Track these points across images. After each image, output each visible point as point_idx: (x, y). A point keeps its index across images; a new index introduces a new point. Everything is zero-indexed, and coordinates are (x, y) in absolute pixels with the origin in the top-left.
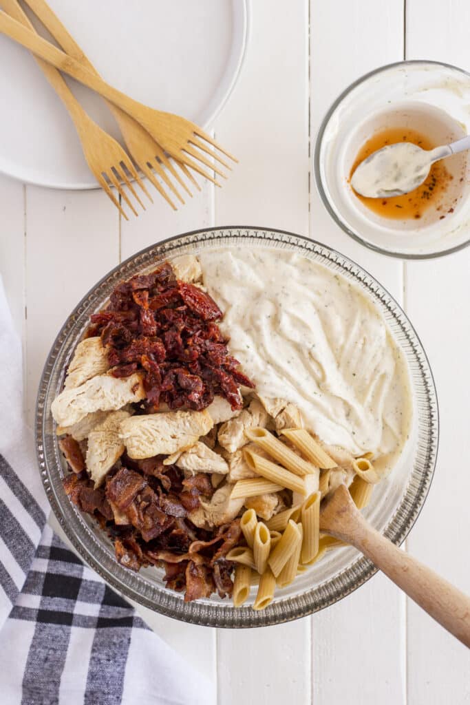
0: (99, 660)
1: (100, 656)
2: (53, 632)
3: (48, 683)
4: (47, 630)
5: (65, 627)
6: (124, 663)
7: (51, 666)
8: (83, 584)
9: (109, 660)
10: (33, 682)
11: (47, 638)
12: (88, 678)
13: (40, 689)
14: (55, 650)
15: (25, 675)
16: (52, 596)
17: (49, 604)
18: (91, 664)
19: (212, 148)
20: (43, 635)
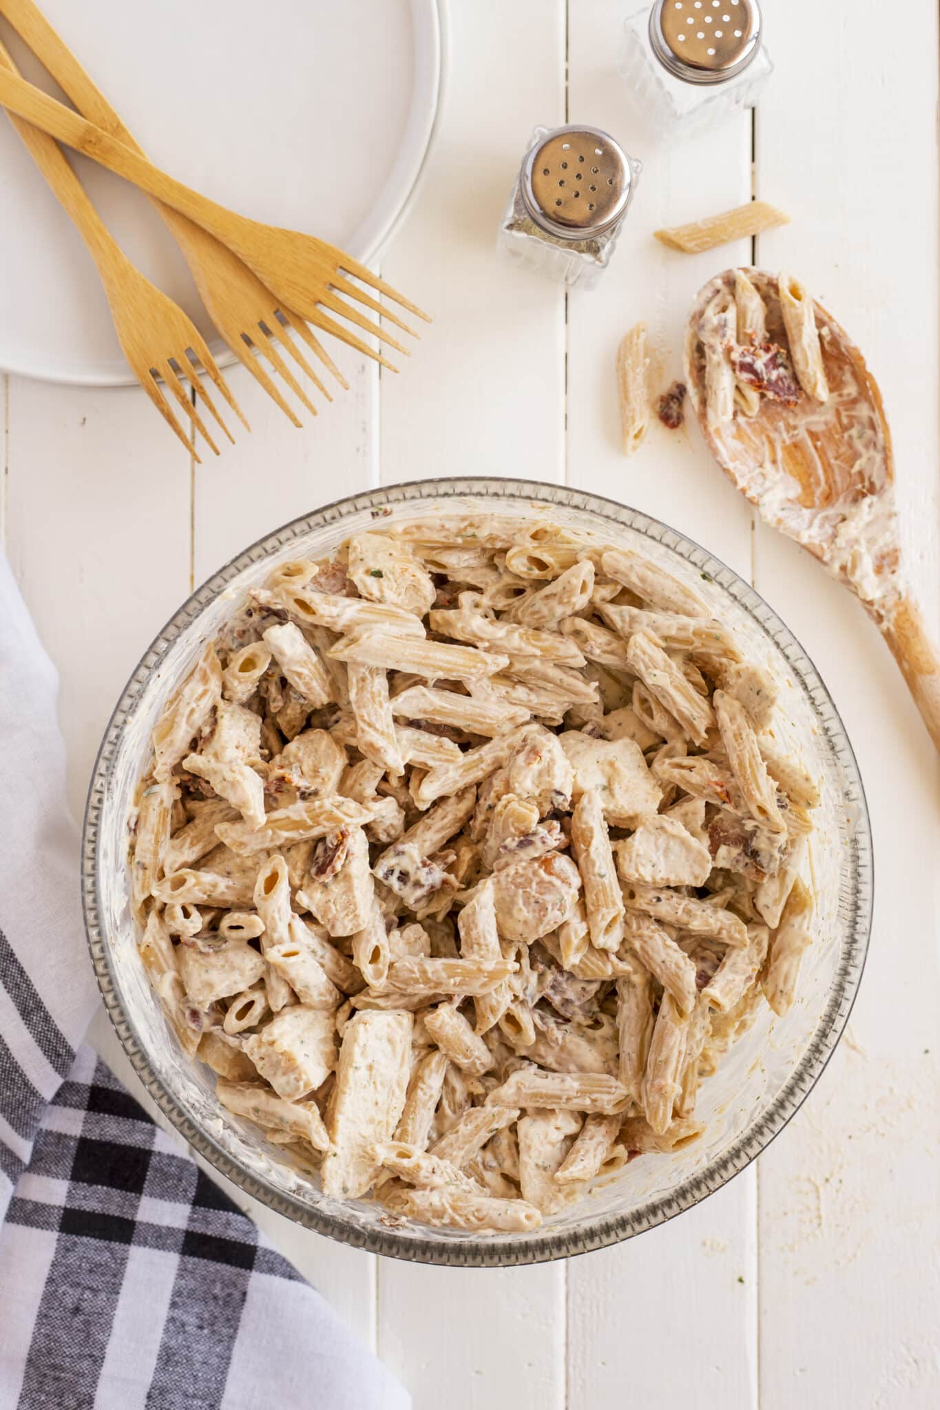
0: (183, 1325)
1: (185, 1318)
2: (91, 1254)
3: (80, 1357)
4: (80, 1250)
5: (116, 1245)
6: (232, 1338)
7: (87, 1323)
8: (154, 1161)
9: (201, 1328)
10: (49, 1353)
11: (80, 1266)
12: (160, 1358)
13: (63, 1370)
14: (95, 1291)
15: (34, 1339)
16: (91, 1182)
17: (85, 1197)
18: (166, 1331)
19: (374, 294)
20: (72, 1259)
